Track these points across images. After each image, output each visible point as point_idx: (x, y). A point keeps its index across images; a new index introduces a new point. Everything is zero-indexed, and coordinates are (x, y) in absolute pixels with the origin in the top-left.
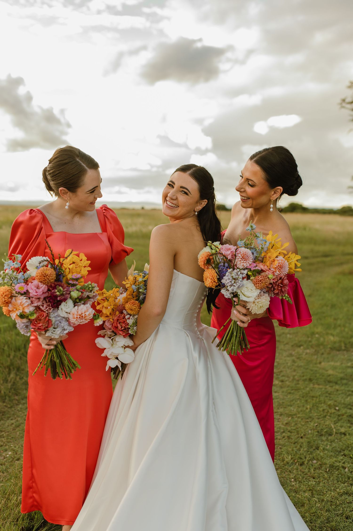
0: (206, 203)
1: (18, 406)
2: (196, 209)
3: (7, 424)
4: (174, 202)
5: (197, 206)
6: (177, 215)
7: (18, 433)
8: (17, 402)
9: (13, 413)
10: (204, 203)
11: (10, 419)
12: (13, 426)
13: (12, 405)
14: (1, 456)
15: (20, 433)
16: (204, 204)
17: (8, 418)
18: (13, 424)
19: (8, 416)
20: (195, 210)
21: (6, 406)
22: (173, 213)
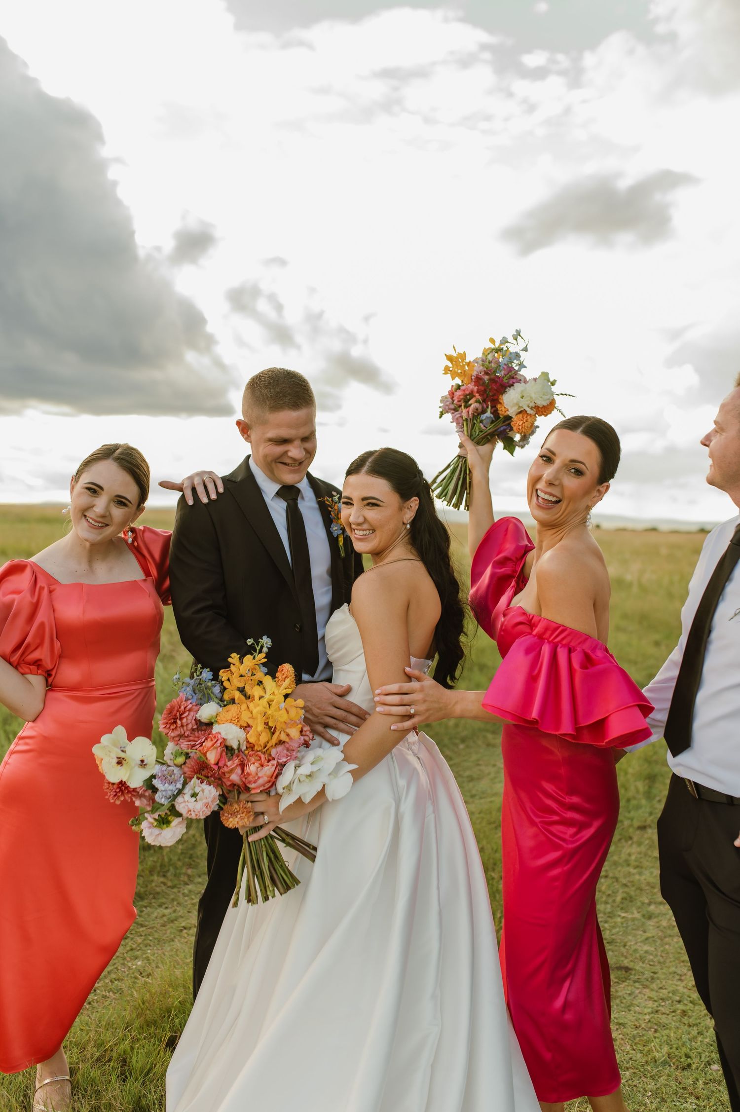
0: (418, 502)
1: (187, 886)
2: (404, 519)
3: (155, 914)
4: (365, 526)
5: (405, 514)
6: (379, 544)
7: (168, 931)
8: (186, 879)
9: (172, 897)
10: (414, 503)
11: (164, 906)
12: (165, 919)
13: (176, 882)
14: (125, 967)
15: (171, 933)
16: (416, 505)
17: (160, 906)
18: (164, 916)
19: (164, 900)
20: (405, 521)
21: (164, 884)
22: (372, 544)
